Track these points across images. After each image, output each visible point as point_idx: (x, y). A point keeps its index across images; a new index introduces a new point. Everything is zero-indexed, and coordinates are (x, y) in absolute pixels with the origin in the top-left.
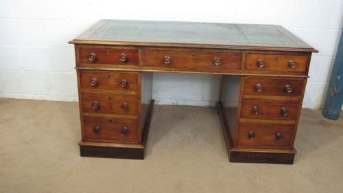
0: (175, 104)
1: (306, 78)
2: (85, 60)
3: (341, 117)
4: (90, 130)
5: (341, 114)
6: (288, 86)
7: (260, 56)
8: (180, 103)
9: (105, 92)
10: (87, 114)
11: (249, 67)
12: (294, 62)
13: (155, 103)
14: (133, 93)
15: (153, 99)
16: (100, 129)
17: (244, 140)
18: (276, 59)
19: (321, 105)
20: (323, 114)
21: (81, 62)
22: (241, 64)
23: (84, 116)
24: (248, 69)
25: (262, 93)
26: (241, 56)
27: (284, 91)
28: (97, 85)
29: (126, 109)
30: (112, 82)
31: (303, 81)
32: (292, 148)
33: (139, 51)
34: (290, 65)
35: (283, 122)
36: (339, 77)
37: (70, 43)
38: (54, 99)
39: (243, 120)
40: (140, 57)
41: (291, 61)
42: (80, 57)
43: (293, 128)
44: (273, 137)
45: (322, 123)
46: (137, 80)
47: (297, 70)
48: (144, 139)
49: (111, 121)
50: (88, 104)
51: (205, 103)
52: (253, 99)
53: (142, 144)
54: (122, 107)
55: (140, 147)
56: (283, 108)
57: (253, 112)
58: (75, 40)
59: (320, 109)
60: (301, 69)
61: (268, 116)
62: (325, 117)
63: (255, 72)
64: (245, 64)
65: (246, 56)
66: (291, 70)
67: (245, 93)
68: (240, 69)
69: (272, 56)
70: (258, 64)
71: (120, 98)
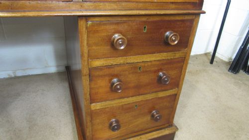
1: (198, 15)
25: (125, 53)
31: (192, 21)
35: (161, 94)
56: (161, 73)
57: (113, 89)
61: (139, 89)
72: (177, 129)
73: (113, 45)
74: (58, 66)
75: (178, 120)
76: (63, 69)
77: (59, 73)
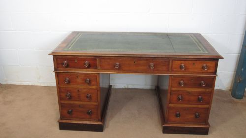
0: (127, 87)
1: (215, 77)
2: (61, 66)
3: (245, 96)
4: (65, 112)
5: (245, 94)
6: (202, 82)
7: (182, 62)
8: (130, 87)
9: (74, 87)
10: (63, 102)
11: (175, 70)
12: (206, 66)
13: (112, 87)
14: (94, 87)
15: (111, 85)
16: (72, 111)
17: (173, 118)
18: (194, 64)
19: (231, 87)
20: (232, 95)
21: (57, 67)
22: (169, 67)
23: (61, 103)
24: (174, 71)
25: (183, 87)
26: (169, 62)
27: (200, 86)
28: (69, 82)
29: (89, 98)
30: (79, 80)
32: (207, 123)
33: (98, 59)
34: (203, 68)
35: (200, 106)
36: (242, 69)
37: (49, 55)
38: (42, 86)
39: (171, 105)
40: (98, 63)
41: (204, 65)
42: (57, 64)
43: (207, 110)
44: (193, 116)
45: (231, 102)
46: (97, 78)
47: (209, 71)
48: (103, 117)
49: (79, 106)
50: (63, 95)
51: (148, 87)
52: (178, 91)
53: (101, 121)
54: (87, 97)
55: (100, 123)
56: (200, 97)
57: (178, 99)
58: (53, 53)
59: (230, 90)
60: (212, 70)
61: (189, 102)
62: (233, 97)
63: (179, 72)
64: (172, 67)
65: (172, 62)
66: (204, 71)
67: (172, 87)
68: (168, 70)
69: (190, 62)
70: (181, 67)
71: (85, 91)
72: (210, 126)
73: (180, 84)
74: (152, 86)
75: (210, 121)
76: (154, 88)
77: (151, 90)
